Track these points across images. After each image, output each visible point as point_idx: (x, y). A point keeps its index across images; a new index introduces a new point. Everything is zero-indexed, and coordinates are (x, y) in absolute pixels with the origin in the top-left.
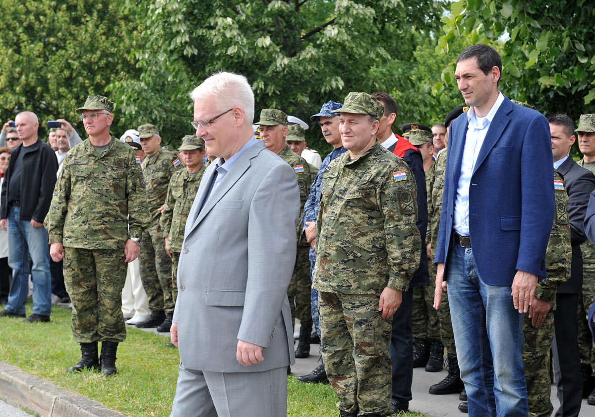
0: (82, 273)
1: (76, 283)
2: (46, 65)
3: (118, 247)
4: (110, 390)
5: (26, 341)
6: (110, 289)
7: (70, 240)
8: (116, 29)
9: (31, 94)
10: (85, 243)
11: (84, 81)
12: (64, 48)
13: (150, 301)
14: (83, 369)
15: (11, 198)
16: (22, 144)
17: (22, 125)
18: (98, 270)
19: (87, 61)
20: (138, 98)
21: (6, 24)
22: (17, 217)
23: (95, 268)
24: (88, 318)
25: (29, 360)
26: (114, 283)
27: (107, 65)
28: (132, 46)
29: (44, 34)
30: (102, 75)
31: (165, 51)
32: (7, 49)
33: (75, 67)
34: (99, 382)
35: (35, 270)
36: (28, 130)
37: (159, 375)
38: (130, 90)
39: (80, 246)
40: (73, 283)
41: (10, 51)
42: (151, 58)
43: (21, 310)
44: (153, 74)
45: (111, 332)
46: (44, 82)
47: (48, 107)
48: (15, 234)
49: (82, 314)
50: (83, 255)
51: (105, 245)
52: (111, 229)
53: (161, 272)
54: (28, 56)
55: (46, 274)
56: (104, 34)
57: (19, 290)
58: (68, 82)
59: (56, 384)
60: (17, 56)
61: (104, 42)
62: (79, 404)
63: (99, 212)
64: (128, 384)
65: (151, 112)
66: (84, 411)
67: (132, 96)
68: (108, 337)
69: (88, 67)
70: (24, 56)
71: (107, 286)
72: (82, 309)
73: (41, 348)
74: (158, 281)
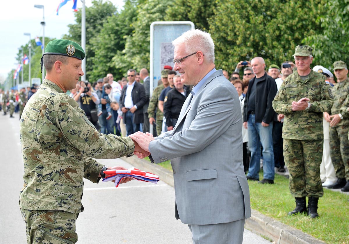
0: (295, 154)
1: (292, 160)
2: (265, 29)
3: (318, 138)
4: (315, 227)
5: (261, 195)
6: (313, 164)
7: (287, 135)
8: (307, 4)
9: (256, 47)
10: (296, 136)
11: (288, 37)
12: (275, 18)
13: (337, 172)
14: (297, 213)
15: (249, 109)
16: (255, 77)
17: (256, 65)
18: (304, 152)
19: (290, 24)
20: (323, 45)
21: (241, 6)
22: (253, 121)
23: (303, 151)
24: (299, 182)
25: (264, 207)
26: (315, 161)
27: (302, 26)
28: (317, 14)
29: (264, 10)
30: (299, 33)
31: (340, 15)
32: (242, 21)
33: (282, 29)
34: (308, 222)
35: (265, 152)
36: (259, 68)
37: (346, 219)
38: (317, 41)
39: (294, 138)
40: (290, 160)
41: (244, 21)
42: (330, 20)
43: (257, 176)
44: (332, 30)
45: (314, 191)
46: (264, 39)
47: (266, 54)
48: (252, 131)
49: (296, 179)
50: (295, 143)
51: (310, 137)
52: (313, 127)
53: (344, 154)
54: (254, 24)
55: (271, 155)
56: (300, 7)
57: (255, 165)
58: (278, 38)
59: (282, 222)
60: (248, 24)
61: (300, 12)
62: (297, 235)
63: (305, 117)
64: (327, 224)
65: (331, 54)
66: (300, 239)
67: (319, 44)
68: (312, 194)
69: (291, 28)
70: (251, 24)
71: (311, 162)
72: (295, 176)
73: (271, 200)
74: (341, 160)
